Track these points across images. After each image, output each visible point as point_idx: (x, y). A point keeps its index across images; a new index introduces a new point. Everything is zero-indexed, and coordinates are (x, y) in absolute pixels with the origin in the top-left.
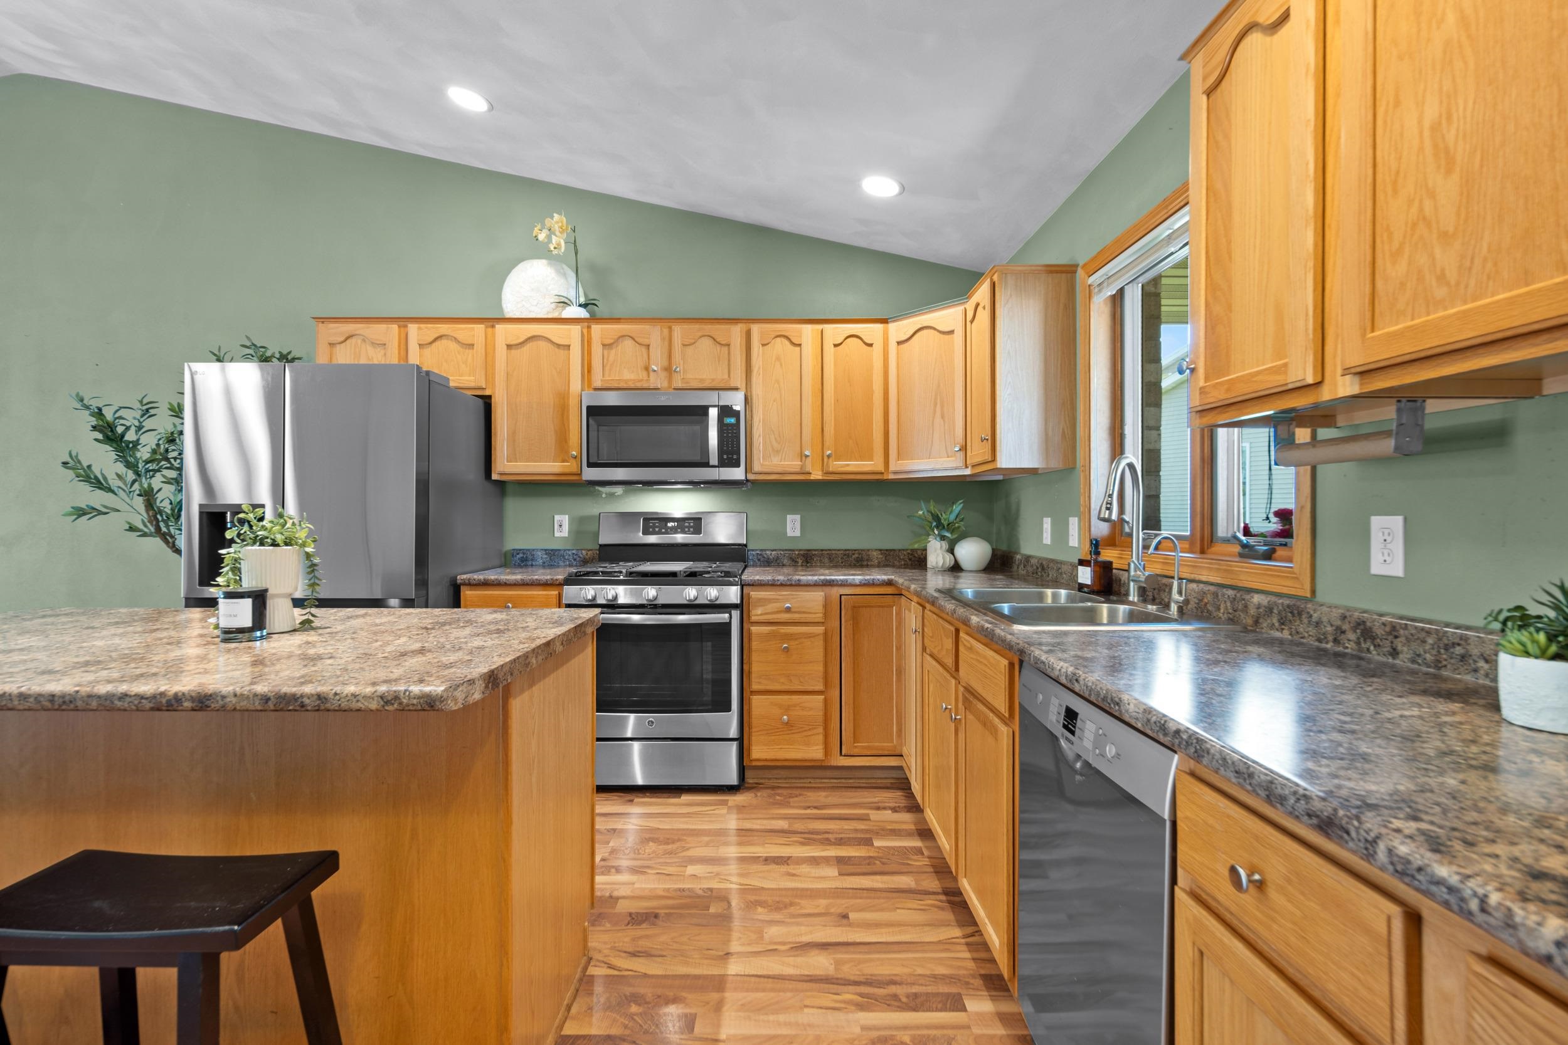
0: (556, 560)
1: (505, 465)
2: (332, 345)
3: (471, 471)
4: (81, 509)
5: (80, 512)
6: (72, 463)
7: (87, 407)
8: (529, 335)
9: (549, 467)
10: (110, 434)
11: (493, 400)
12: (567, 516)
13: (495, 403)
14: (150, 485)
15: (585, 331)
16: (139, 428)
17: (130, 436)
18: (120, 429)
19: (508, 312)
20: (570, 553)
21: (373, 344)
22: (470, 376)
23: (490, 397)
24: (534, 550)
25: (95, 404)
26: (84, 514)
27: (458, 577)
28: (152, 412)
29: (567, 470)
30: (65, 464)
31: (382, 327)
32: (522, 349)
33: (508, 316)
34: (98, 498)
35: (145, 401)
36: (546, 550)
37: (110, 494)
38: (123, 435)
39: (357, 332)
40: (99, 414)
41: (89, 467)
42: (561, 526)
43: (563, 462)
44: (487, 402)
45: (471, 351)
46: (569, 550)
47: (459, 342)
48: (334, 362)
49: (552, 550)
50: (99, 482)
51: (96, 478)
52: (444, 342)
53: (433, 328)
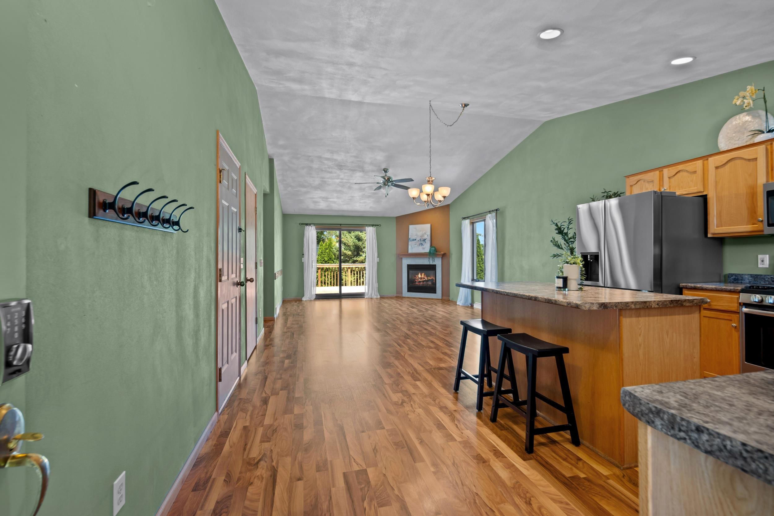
0: (759, 281)
1: (715, 229)
2: (631, 186)
3: (696, 235)
4: (555, 255)
5: (555, 256)
6: (553, 241)
7: (554, 223)
8: (729, 159)
9: (744, 228)
10: (560, 231)
11: (708, 197)
12: (768, 256)
13: (709, 198)
14: (572, 246)
15: (769, 147)
16: (568, 228)
17: (565, 231)
18: (562, 229)
19: (721, 148)
20: (769, 277)
21: (648, 182)
22: (694, 187)
23: (706, 195)
24: (743, 274)
25: (555, 222)
26: (556, 256)
27: (681, 284)
28: (571, 222)
29: (755, 229)
30: (551, 241)
31: (652, 173)
32: (725, 167)
33: (722, 150)
34: (559, 251)
35: (570, 219)
36: (751, 275)
37: (562, 250)
38: (563, 231)
39: (642, 178)
40: (557, 225)
41: (557, 241)
42: (763, 261)
43: (753, 224)
44: (705, 198)
45: (695, 175)
46: (768, 275)
47: (689, 172)
48: (633, 194)
49: (756, 275)
50: (559, 246)
51: (558, 245)
52: (681, 173)
53: (675, 168)
